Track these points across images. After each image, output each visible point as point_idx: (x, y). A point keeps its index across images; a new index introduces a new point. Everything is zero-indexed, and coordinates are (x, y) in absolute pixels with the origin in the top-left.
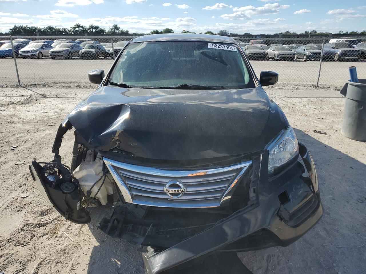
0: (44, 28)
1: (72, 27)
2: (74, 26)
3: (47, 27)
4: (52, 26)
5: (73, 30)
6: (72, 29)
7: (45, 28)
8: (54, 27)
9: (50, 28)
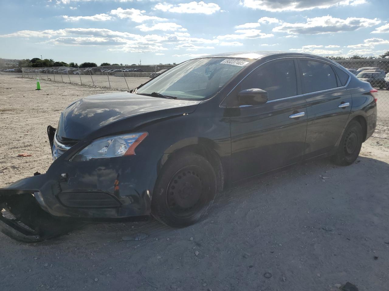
0: (349, 58)
1: (381, 55)
2: (384, 54)
3: (352, 56)
4: (358, 56)
5: (382, 58)
6: (380, 57)
7: (351, 57)
8: (360, 56)
9: (355, 57)
